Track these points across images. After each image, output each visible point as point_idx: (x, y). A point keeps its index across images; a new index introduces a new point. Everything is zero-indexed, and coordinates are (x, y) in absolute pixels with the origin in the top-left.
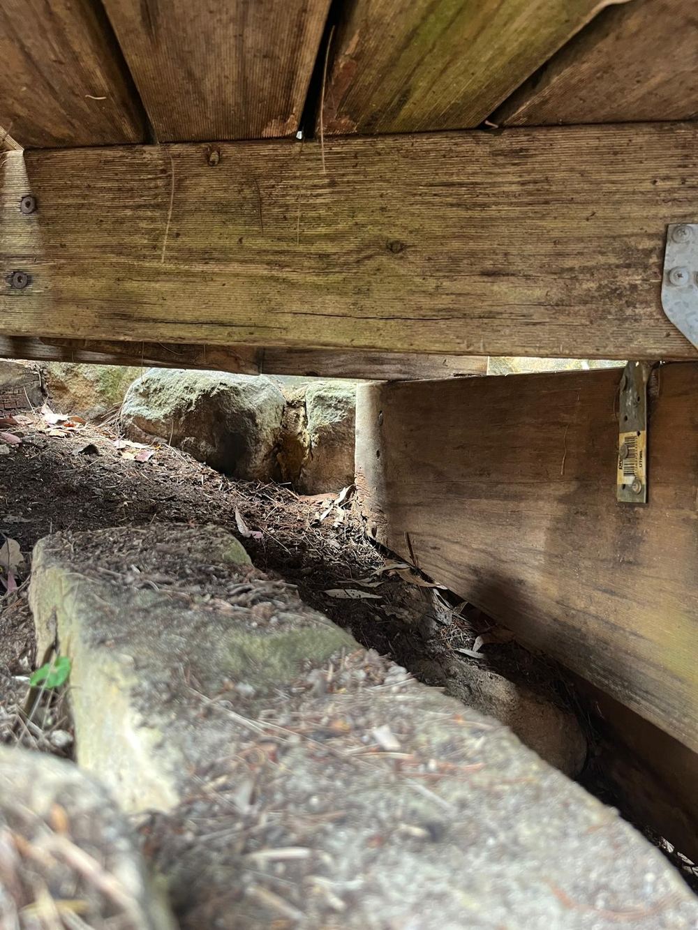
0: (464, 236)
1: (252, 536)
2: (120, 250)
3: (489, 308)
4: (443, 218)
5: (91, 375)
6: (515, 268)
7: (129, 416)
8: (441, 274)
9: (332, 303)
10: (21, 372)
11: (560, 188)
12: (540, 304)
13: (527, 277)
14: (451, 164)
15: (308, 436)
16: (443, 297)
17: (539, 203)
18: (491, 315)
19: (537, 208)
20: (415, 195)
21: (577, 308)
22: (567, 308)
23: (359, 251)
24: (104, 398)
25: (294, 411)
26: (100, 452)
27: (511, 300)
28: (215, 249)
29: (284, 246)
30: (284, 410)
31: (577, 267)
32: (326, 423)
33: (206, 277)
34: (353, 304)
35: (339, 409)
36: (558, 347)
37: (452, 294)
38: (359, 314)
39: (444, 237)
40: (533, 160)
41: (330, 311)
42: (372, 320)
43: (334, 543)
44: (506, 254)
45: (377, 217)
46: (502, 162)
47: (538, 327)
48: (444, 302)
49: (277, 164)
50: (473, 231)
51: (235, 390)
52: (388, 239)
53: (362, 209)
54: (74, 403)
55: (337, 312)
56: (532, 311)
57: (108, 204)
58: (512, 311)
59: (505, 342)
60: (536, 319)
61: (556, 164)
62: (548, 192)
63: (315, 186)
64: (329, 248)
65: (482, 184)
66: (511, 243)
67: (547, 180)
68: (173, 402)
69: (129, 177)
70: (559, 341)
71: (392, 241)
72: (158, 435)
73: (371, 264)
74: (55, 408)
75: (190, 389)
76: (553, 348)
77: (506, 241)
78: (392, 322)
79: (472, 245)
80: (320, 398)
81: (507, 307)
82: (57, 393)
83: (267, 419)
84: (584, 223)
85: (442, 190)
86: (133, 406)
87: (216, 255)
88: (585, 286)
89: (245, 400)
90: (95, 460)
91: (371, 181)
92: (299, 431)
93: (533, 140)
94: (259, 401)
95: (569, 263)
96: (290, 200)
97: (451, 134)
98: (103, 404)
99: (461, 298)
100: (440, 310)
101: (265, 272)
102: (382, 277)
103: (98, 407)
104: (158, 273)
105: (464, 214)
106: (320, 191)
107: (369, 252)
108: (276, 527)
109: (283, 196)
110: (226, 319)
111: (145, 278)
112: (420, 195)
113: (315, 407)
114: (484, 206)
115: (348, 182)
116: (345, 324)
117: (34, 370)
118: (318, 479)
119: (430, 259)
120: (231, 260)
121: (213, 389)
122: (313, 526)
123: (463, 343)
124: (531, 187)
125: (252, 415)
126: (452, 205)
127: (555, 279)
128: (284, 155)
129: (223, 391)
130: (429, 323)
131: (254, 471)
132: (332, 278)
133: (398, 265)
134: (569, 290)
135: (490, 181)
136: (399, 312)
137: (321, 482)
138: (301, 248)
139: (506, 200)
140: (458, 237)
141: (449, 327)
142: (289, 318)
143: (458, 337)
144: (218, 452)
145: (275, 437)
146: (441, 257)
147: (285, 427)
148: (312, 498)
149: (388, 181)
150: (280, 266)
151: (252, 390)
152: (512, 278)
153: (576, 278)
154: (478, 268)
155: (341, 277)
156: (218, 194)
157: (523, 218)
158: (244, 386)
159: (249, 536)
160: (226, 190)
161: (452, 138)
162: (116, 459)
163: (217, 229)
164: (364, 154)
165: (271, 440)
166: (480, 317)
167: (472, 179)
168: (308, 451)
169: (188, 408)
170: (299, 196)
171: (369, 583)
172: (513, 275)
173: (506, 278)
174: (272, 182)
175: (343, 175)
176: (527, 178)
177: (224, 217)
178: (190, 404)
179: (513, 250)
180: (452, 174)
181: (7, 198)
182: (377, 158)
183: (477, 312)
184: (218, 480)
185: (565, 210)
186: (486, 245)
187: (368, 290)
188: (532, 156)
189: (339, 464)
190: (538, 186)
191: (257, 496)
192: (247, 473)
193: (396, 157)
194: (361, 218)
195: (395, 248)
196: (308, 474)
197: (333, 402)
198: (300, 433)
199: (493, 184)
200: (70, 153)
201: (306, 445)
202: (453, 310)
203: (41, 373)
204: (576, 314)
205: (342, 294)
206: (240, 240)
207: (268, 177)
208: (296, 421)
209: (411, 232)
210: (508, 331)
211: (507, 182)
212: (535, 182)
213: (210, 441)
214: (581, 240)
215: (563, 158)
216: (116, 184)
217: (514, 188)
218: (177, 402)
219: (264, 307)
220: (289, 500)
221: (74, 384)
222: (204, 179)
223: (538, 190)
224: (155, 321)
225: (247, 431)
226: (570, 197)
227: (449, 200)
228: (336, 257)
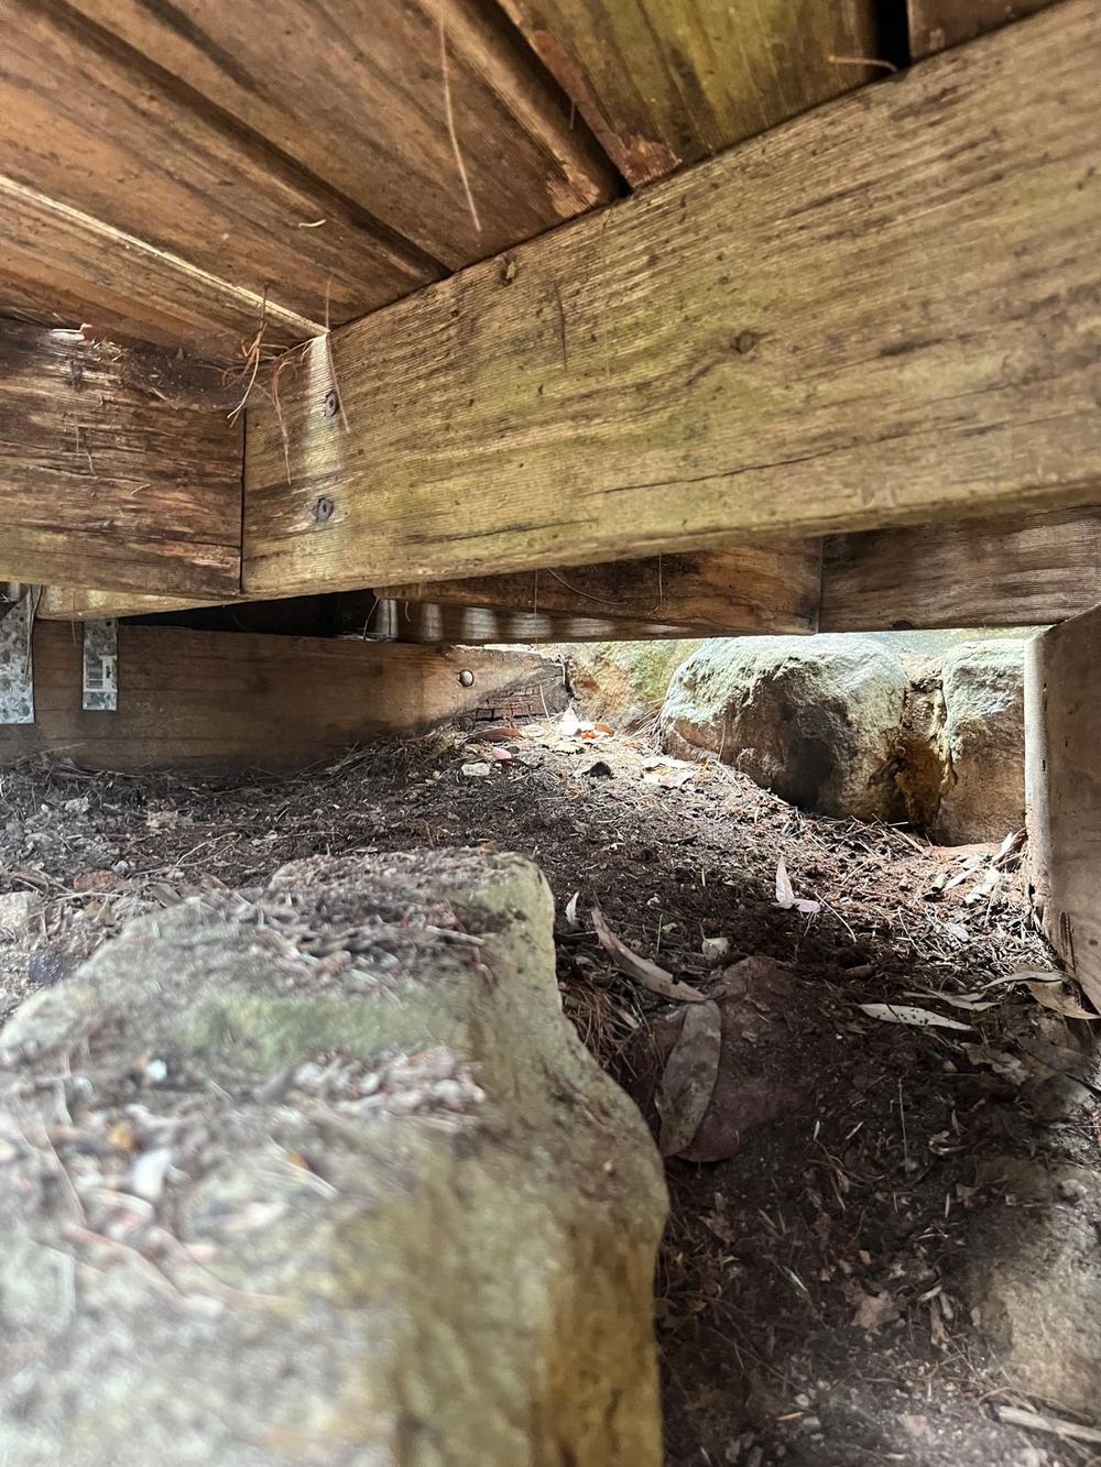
0: (850, 290)
1: (794, 908)
2: (411, 442)
3: (895, 418)
4: (816, 267)
5: (624, 662)
6: (941, 327)
7: (670, 719)
8: (814, 372)
9: (656, 463)
10: (536, 664)
11: (1020, 141)
12: (991, 387)
13: (964, 338)
14: (827, 163)
15: (946, 741)
16: (819, 413)
17: (983, 183)
18: (901, 430)
19: (980, 194)
20: (769, 239)
21: (1066, 380)
22: (1046, 383)
23: (692, 361)
24: (641, 694)
25: (924, 698)
26: (615, 772)
27: (934, 391)
28: (512, 413)
29: (592, 384)
30: (906, 698)
31: (1063, 292)
32: (976, 715)
33: (501, 458)
34: (685, 458)
35: (1000, 689)
36: (1033, 471)
37: (833, 404)
38: (693, 473)
39: (818, 302)
40: (967, 103)
41: (652, 477)
42: (711, 480)
43: (957, 931)
44: (925, 304)
45: (717, 298)
46: (911, 127)
47: (990, 436)
48: (819, 422)
49: (582, 254)
50: (865, 275)
51: (813, 668)
52: (733, 330)
53: (692, 291)
54: (606, 705)
55: (663, 476)
56: (976, 405)
57: (402, 379)
58: (939, 414)
59: (930, 479)
60: (985, 419)
61: (1009, 98)
62: (1000, 156)
63: (632, 273)
64: (649, 370)
65: (878, 181)
66: (935, 278)
67: (996, 134)
68: (726, 693)
69: (421, 334)
70: (1033, 457)
71: (737, 333)
72: (706, 747)
73: (709, 382)
74: (581, 713)
75: (746, 671)
76: (1021, 475)
77: (924, 277)
78: (741, 478)
79: (865, 303)
80: (965, 672)
81: (929, 408)
82: (585, 691)
83: (871, 712)
84: (1074, 197)
85: (811, 215)
86: (676, 704)
87: (513, 421)
88: (1082, 328)
89: (829, 682)
90: (602, 783)
91: (706, 238)
92: (931, 733)
93: (966, 63)
94: (854, 685)
95: (1046, 288)
96: (600, 307)
97: (821, 110)
98: (639, 704)
99: (848, 410)
100: (814, 440)
101: (570, 433)
102: (724, 400)
103: (633, 708)
104: (451, 465)
105: (848, 247)
106: (637, 279)
107: (706, 362)
108: (858, 897)
109: (591, 303)
110: (522, 519)
111: (438, 477)
112: (778, 236)
113: (958, 687)
114: (883, 221)
115: (674, 251)
116: (671, 494)
117: (558, 661)
118: (968, 818)
119: (796, 349)
120: (530, 424)
121: (778, 667)
122: (928, 898)
123: (856, 494)
124: (965, 157)
125: (840, 708)
126: (829, 238)
127: (1019, 329)
128: (592, 237)
129: (792, 671)
130: (798, 467)
131: (851, 803)
132: (654, 420)
133: (747, 373)
134: (1050, 346)
135: (891, 171)
136: (750, 457)
137: (973, 824)
138: (614, 382)
139: (921, 198)
140: (842, 294)
141: (830, 470)
142: (599, 501)
143: (846, 485)
144: (788, 771)
145: (890, 744)
146: (814, 341)
147: (908, 727)
148: (953, 851)
149: (730, 229)
150: (587, 417)
151: (842, 665)
152: (935, 349)
153: (1063, 316)
154: (875, 345)
155: (666, 415)
156: (516, 326)
157: (953, 224)
158: (829, 659)
159: (789, 907)
160: (523, 317)
161: (825, 115)
162: (633, 783)
163: (515, 380)
164: (693, 194)
165: (881, 751)
166: (883, 438)
167: (862, 179)
168: (946, 768)
169: (743, 702)
170: (612, 295)
171: (973, 1002)
172: (938, 341)
173: (925, 350)
174: (577, 285)
175: (667, 241)
176: (957, 142)
177: (521, 358)
178: (746, 696)
179: (938, 293)
180: (828, 180)
181: (312, 401)
182: (712, 195)
183: (877, 428)
184: (783, 817)
185: (1034, 182)
186: (888, 297)
187: (705, 428)
188: (965, 96)
189: (1005, 789)
190: (979, 151)
191: (846, 844)
192: (838, 806)
193: (739, 183)
194: (693, 307)
195: (742, 344)
196: (950, 809)
197: (989, 678)
198: (934, 737)
199: (897, 176)
200: (366, 321)
201: (943, 757)
202: (837, 433)
203: (566, 664)
204: (1066, 392)
205: (668, 443)
206: (540, 390)
207: (569, 281)
208: (927, 716)
209: (766, 309)
210: (932, 457)
211: (919, 165)
212: (972, 145)
213: (776, 754)
214: (1070, 232)
215: (1022, 81)
216: (408, 350)
217: (936, 169)
218: (729, 693)
219: (568, 491)
220: (904, 852)
221: (605, 677)
222: (498, 310)
223: (981, 158)
224: (450, 538)
225: (832, 734)
226: (1040, 154)
227: (825, 229)
228: (658, 383)
